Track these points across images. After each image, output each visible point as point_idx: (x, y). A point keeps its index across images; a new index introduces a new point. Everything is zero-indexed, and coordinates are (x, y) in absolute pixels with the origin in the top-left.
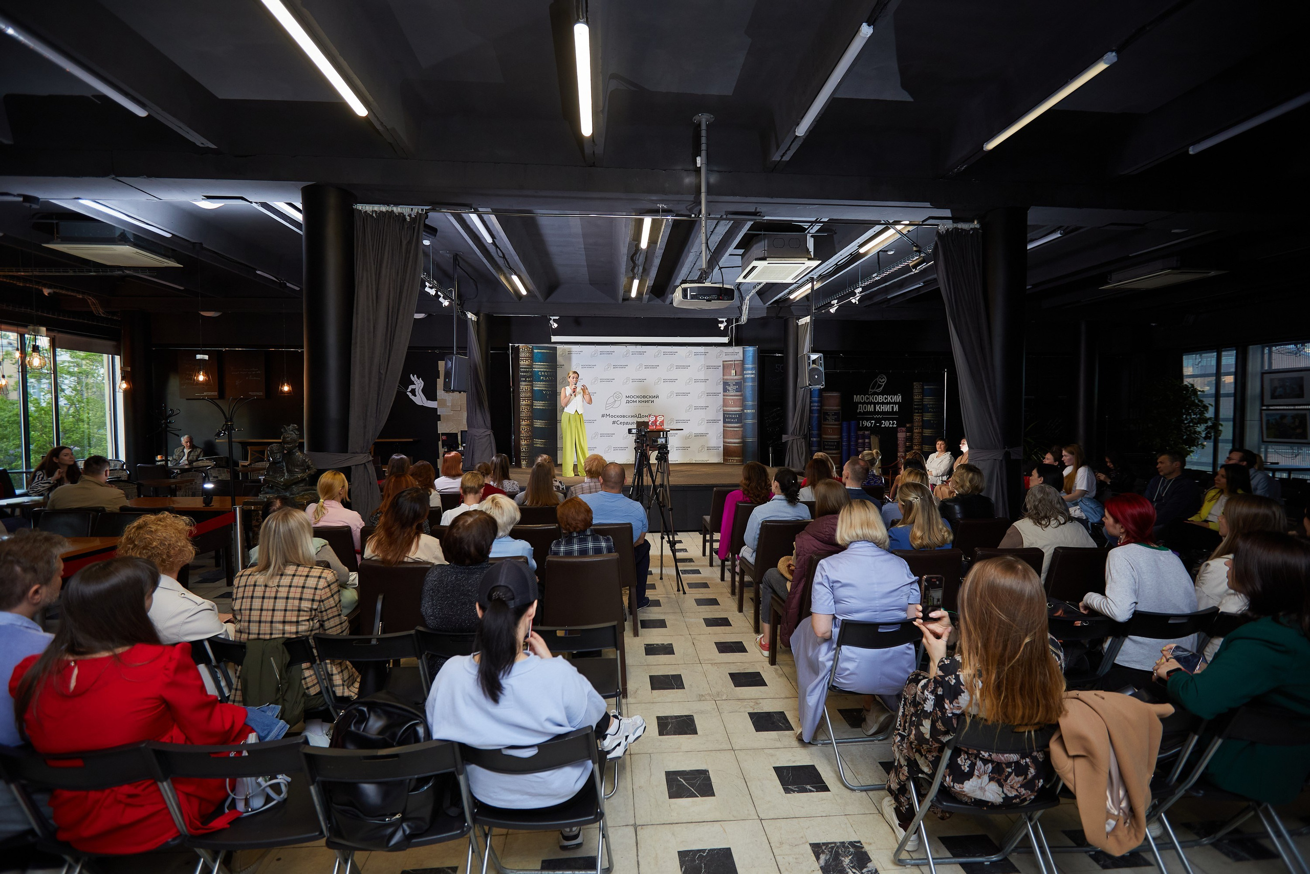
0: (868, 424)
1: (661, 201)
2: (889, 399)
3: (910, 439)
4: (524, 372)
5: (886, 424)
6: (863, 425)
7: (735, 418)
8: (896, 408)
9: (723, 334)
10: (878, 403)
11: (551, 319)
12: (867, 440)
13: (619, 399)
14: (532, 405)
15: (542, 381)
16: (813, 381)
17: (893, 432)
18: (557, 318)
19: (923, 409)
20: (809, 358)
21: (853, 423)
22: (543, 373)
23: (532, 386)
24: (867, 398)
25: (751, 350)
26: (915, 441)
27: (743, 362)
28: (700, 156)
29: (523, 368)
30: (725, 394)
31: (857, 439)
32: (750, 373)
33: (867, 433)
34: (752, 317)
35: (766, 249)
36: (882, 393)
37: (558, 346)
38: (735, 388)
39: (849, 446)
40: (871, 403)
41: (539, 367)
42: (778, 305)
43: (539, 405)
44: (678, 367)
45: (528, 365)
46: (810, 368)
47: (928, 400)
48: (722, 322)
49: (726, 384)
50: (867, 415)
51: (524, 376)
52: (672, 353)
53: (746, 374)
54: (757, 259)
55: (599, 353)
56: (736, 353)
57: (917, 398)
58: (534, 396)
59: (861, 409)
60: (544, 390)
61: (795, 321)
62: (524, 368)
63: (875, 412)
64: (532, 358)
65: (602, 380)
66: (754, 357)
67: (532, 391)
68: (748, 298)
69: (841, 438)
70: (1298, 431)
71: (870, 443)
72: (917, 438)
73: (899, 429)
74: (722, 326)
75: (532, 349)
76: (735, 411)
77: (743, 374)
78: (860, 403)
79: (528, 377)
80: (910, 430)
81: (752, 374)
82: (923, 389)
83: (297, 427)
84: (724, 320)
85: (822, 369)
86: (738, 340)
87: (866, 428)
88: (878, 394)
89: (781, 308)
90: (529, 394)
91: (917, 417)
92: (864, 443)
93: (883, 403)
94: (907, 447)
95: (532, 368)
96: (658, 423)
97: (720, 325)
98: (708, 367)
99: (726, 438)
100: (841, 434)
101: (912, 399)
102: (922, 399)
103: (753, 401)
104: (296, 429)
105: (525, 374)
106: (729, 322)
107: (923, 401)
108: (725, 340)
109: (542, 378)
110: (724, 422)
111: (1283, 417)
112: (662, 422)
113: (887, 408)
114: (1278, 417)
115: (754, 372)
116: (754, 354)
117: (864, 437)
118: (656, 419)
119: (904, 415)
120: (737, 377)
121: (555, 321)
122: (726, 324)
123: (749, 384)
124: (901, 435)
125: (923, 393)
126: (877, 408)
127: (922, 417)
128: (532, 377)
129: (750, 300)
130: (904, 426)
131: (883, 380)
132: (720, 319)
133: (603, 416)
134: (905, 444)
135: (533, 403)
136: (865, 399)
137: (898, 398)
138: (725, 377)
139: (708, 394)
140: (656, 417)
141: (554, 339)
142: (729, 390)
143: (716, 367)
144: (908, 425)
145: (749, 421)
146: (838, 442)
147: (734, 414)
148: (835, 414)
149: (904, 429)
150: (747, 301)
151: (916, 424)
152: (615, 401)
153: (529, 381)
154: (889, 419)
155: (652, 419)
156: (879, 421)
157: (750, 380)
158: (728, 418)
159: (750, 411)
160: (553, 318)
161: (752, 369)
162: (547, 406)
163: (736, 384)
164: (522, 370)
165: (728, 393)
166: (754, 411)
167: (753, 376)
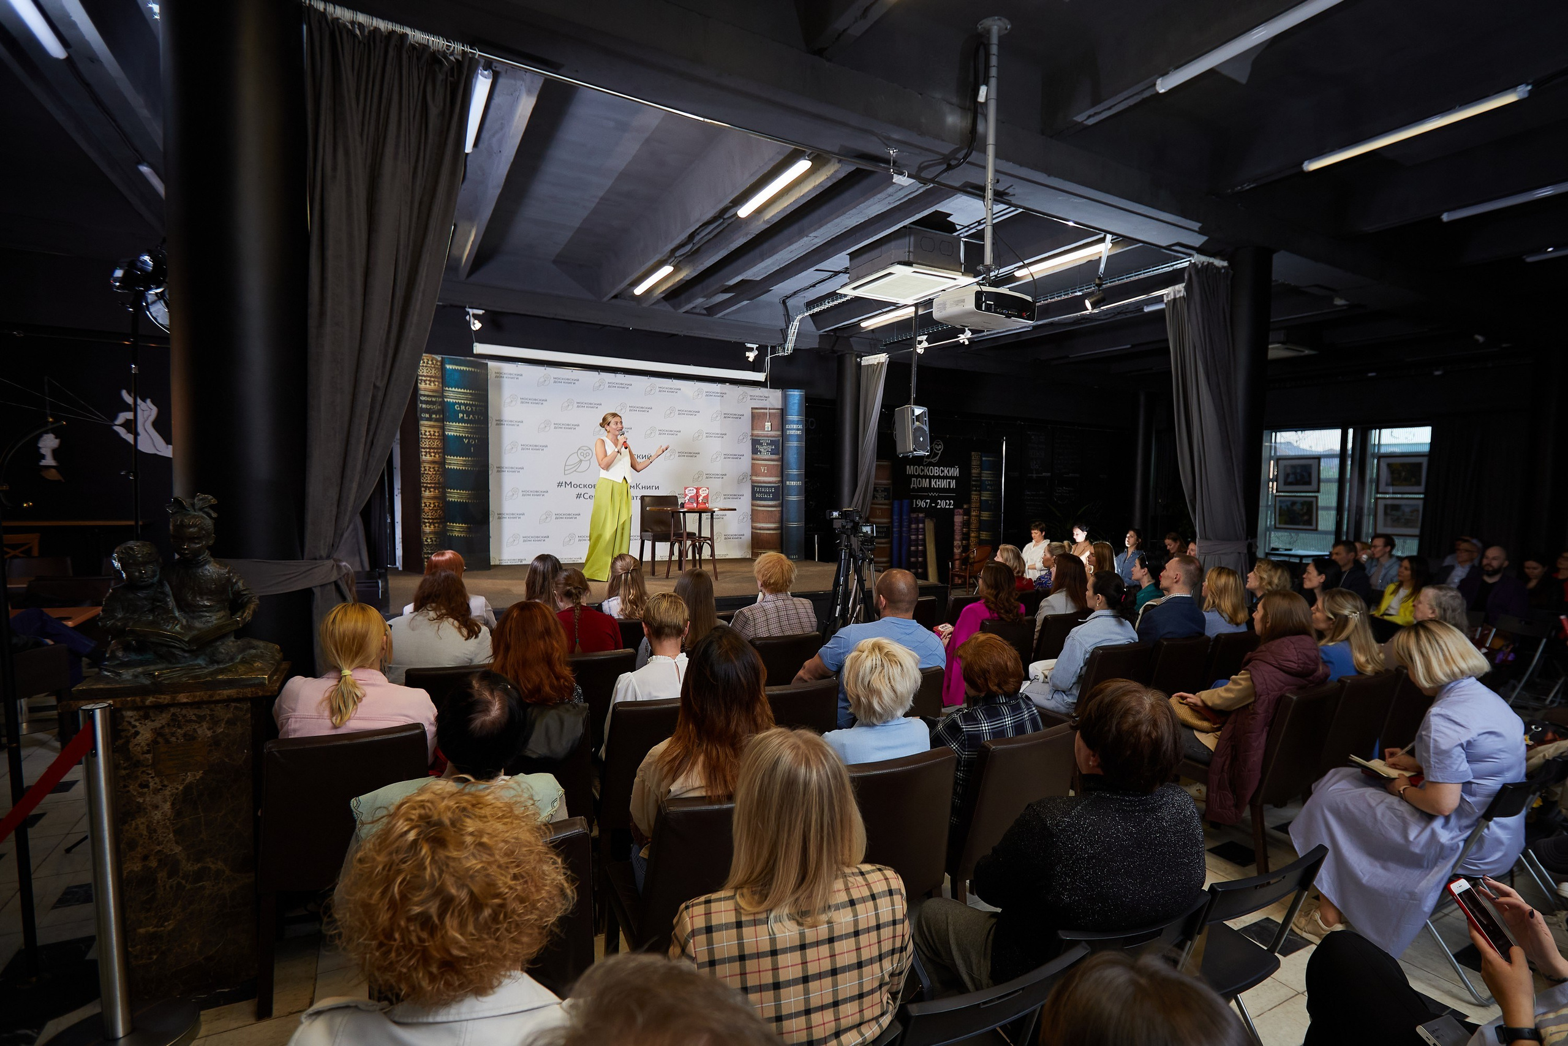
0: (922, 504)
2: (946, 471)
3: (966, 524)
4: (427, 402)
5: (942, 504)
6: (917, 505)
7: (769, 493)
8: (953, 484)
9: (756, 366)
10: (934, 477)
11: (468, 313)
12: (921, 526)
13: (587, 458)
14: (442, 463)
15: (462, 420)
16: (918, 446)
17: (949, 514)
18: (481, 312)
19: (981, 488)
20: (913, 411)
21: (906, 502)
22: (463, 407)
23: (443, 428)
24: (922, 470)
25: (796, 395)
26: (973, 526)
27: (783, 412)
28: (987, 85)
29: (424, 396)
30: (755, 456)
31: (910, 523)
32: (795, 429)
33: (921, 515)
34: (798, 347)
35: (911, 249)
36: (938, 464)
37: (491, 364)
38: (770, 448)
39: (900, 532)
40: (926, 477)
41: (455, 395)
42: (835, 333)
43: (455, 462)
44: (681, 413)
45: (433, 391)
46: (915, 426)
47: (986, 475)
48: (751, 350)
49: (755, 443)
50: (923, 493)
51: (427, 411)
52: (672, 391)
53: (788, 429)
55: (552, 380)
56: (772, 398)
57: (975, 471)
58: (447, 445)
59: (915, 484)
60: (465, 437)
61: (854, 358)
62: (428, 396)
63: (931, 489)
64: (444, 379)
65: (558, 426)
66: (799, 405)
67: (444, 438)
68: (799, 317)
69: (892, 522)
70: (1306, 518)
71: (924, 529)
72: (974, 521)
73: (956, 511)
74: (751, 356)
75: (443, 363)
76: (770, 483)
77: (783, 430)
78: (914, 476)
79: (436, 413)
80: (967, 513)
81: (798, 429)
82: (981, 460)
83: (214, 501)
84: (755, 346)
85: (926, 428)
86: (774, 382)
87: (920, 510)
88: (934, 465)
89: (838, 338)
90: (436, 443)
91: (974, 497)
92: (917, 529)
93: (939, 477)
94: (963, 534)
95: (443, 397)
96: (700, 499)
97: (748, 354)
98: (726, 416)
99: (756, 522)
100: (891, 517)
101: (970, 473)
102: (980, 474)
103: (799, 468)
104: (212, 507)
105: (428, 407)
106: (762, 350)
107: (981, 477)
108: (761, 377)
109: (461, 415)
110: (754, 498)
111: (1294, 503)
112: (706, 497)
113: (943, 484)
114: (1289, 504)
115: (800, 427)
116: (800, 400)
117: (918, 521)
118: (697, 492)
119: (961, 494)
120: (773, 433)
121: (476, 317)
122: (757, 352)
123: (793, 444)
124: (958, 519)
125: (981, 466)
126: (933, 483)
127: (980, 495)
128: (444, 413)
129: (801, 321)
130: (961, 508)
131: (940, 447)
132: (749, 345)
133: (560, 484)
134: (962, 530)
135: (444, 458)
136: (919, 470)
137: (955, 472)
138: (756, 432)
139: (727, 456)
140: (698, 489)
141: (479, 348)
142: (760, 452)
143: (739, 417)
144: (965, 506)
145: (793, 498)
146: (888, 528)
147: (769, 487)
148: (888, 491)
149: (961, 511)
150: (796, 323)
151: (973, 505)
153: (436, 420)
154: (945, 498)
155: (691, 492)
156: (934, 500)
157: (795, 439)
158: (760, 492)
159: (793, 483)
160: (471, 311)
161: (798, 423)
162: (472, 466)
163: (772, 443)
164: (423, 398)
165: (758, 456)
166: (800, 483)
167: (799, 432)
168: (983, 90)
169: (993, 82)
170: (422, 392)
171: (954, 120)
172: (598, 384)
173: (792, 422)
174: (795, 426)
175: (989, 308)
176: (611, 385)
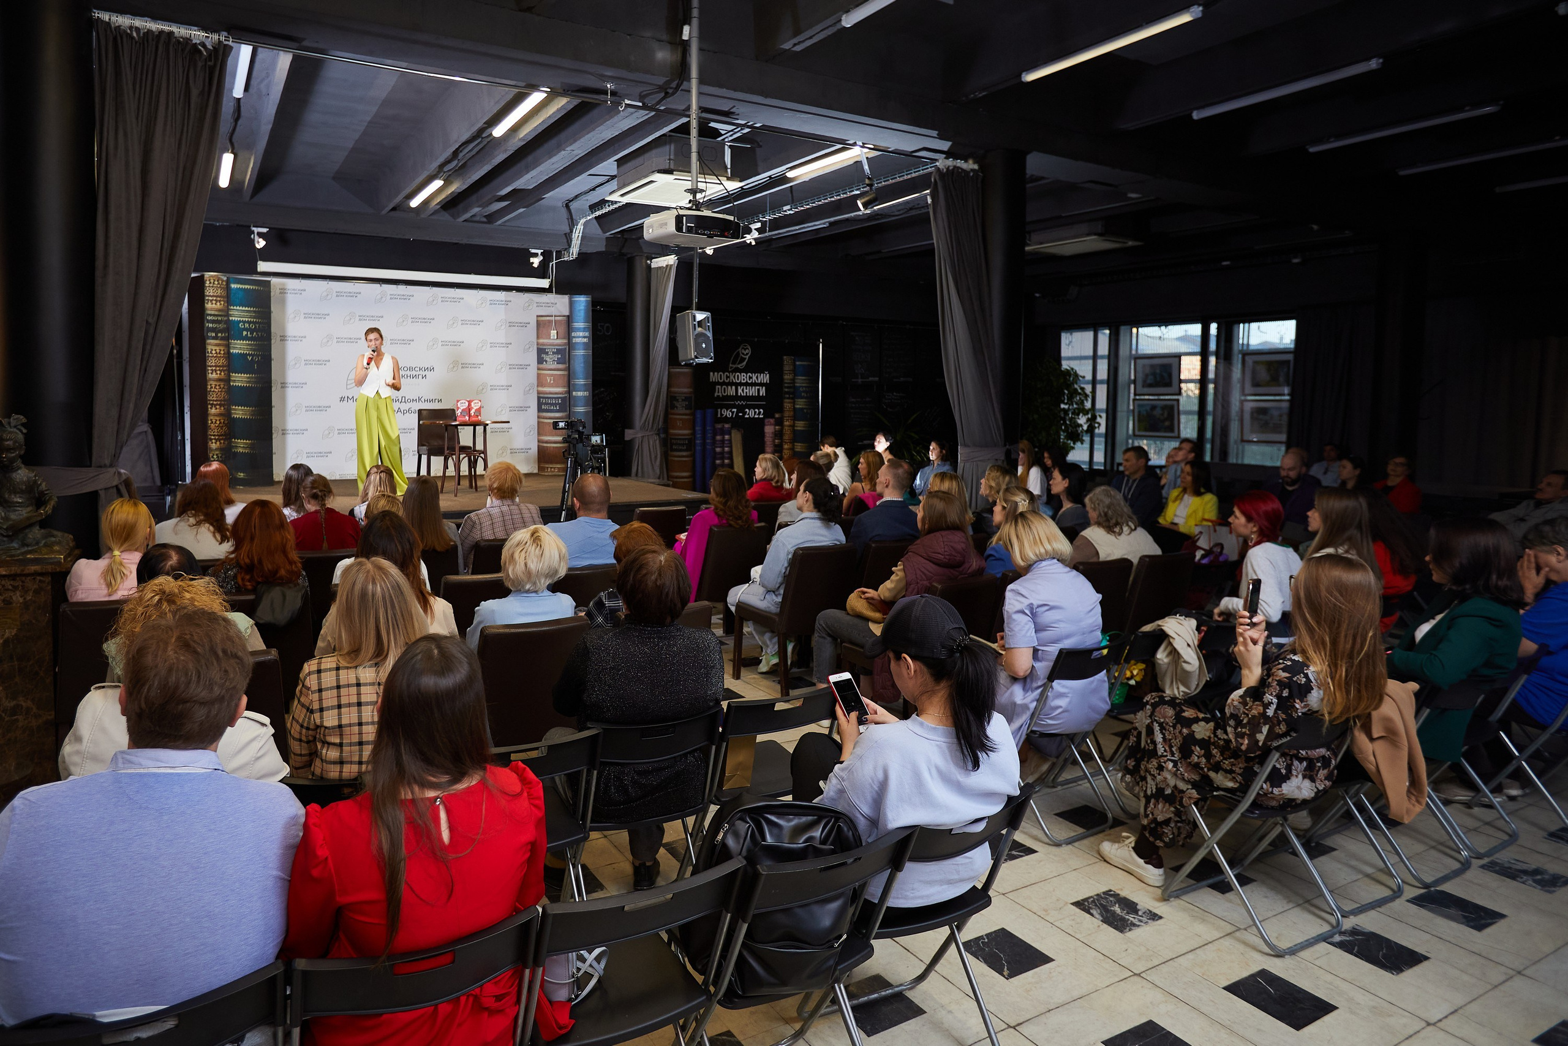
0: (728, 413)
1: (612, 79)
2: (754, 378)
3: (779, 435)
4: (213, 322)
5: (750, 413)
6: (722, 415)
7: (555, 404)
8: (763, 392)
9: (541, 273)
10: (741, 384)
11: (253, 232)
12: (727, 437)
14: (228, 380)
15: (246, 338)
16: (701, 353)
17: (759, 424)
18: (265, 230)
19: (794, 394)
20: (694, 317)
21: (709, 411)
22: (247, 325)
23: (228, 346)
24: (728, 377)
25: (582, 301)
26: (786, 437)
27: (569, 319)
28: (690, 24)
29: (211, 315)
30: (541, 366)
31: (715, 434)
32: (581, 336)
33: (727, 426)
34: (584, 250)
35: (672, 157)
36: (746, 370)
37: (274, 281)
38: (556, 357)
39: (704, 444)
40: (732, 384)
41: (239, 314)
42: (623, 235)
43: (240, 379)
44: (464, 322)
45: (219, 310)
46: (696, 332)
47: (801, 381)
48: (536, 255)
49: (541, 352)
50: (728, 401)
51: (213, 330)
52: (454, 300)
53: (574, 337)
54: (660, 171)
55: (335, 294)
56: (559, 304)
57: (787, 377)
58: (232, 363)
59: (719, 392)
60: (249, 354)
61: (644, 260)
62: (214, 315)
63: (737, 397)
64: (229, 298)
65: (340, 340)
66: (586, 311)
67: (229, 355)
68: (583, 221)
69: (694, 434)
71: (730, 440)
72: (787, 431)
73: (766, 420)
74: (536, 262)
75: (228, 282)
76: (556, 393)
77: (569, 337)
78: (718, 383)
79: (221, 331)
80: (779, 422)
81: (584, 337)
82: (795, 365)
83: (24, 420)
84: (539, 252)
85: (710, 334)
86: (561, 287)
87: (726, 420)
88: (741, 371)
89: (626, 239)
90: (222, 361)
91: (787, 405)
92: (723, 441)
93: (747, 384)
94: (775, 446)
95: (228, 315)
96: (471, 411)
97: (532, 260)
98: (511, 325)
99: (543, 435)
100: (694, 428)
101: (782, 379)
102: (793, 380)
103: (586, 378)
104: (23, 425)
105: (215, 326)
106: (547, 255)
107: (794, 383)
108: (544, 283)
109: (245, 333)
110: (540, 410)
111: (1154, 407)
112: (477, 411)
113: (752, 391)
114: (1149, 407)
115: (587, 334)
116: (587, 306)
117: (723, 432)
118: (469, 405)
119: (772, 402)
120: (559, 341)
121: (260, 235)
122: (541, 258)
123: (580, 353)
124: (769, 430)
125: (795, 372)
126: (740, 391)
127: (794, 403)
128: (229, 331)
129: (585, 224)
130: (772, 417)
131: (747, 351)
132: (533, 251)
133: (342, 399)
134: (774, 441)
135: (229, 376)
136: (724, 378)
137: (765, 378)
138: (541, 341)
139: (512, 367)
140: (470, 402)
141: (263, 266)
142: (546, 361)
143: (525, 325)
144: (777, 416)
145: (580, 409)
146: (690, 440)
147: (555, 398)
148: (686, 399)
149: (772, 421)
150: (580, 227)
151: (786, 414)
153: (222, 339)
154: (754, 407)
155: (463, 405)
156: (741, 409)
157: (581, 347)
158: (546, 404)
159: (580, 394)
160: (256, 230)
161: (584, 330)
162: (255, 382)
163: (558, 352)
164: (209, 318)
165: (544, 365)
166: (586, 394)
167: (585, 340)
168: (686, 30)
169: (695, 22)
170: (209, 312)
171: (663, 55)
172: (379, 297)
173: (579, 330)
174: (581, 334)
175: (689, 230)
176: (393, 297)
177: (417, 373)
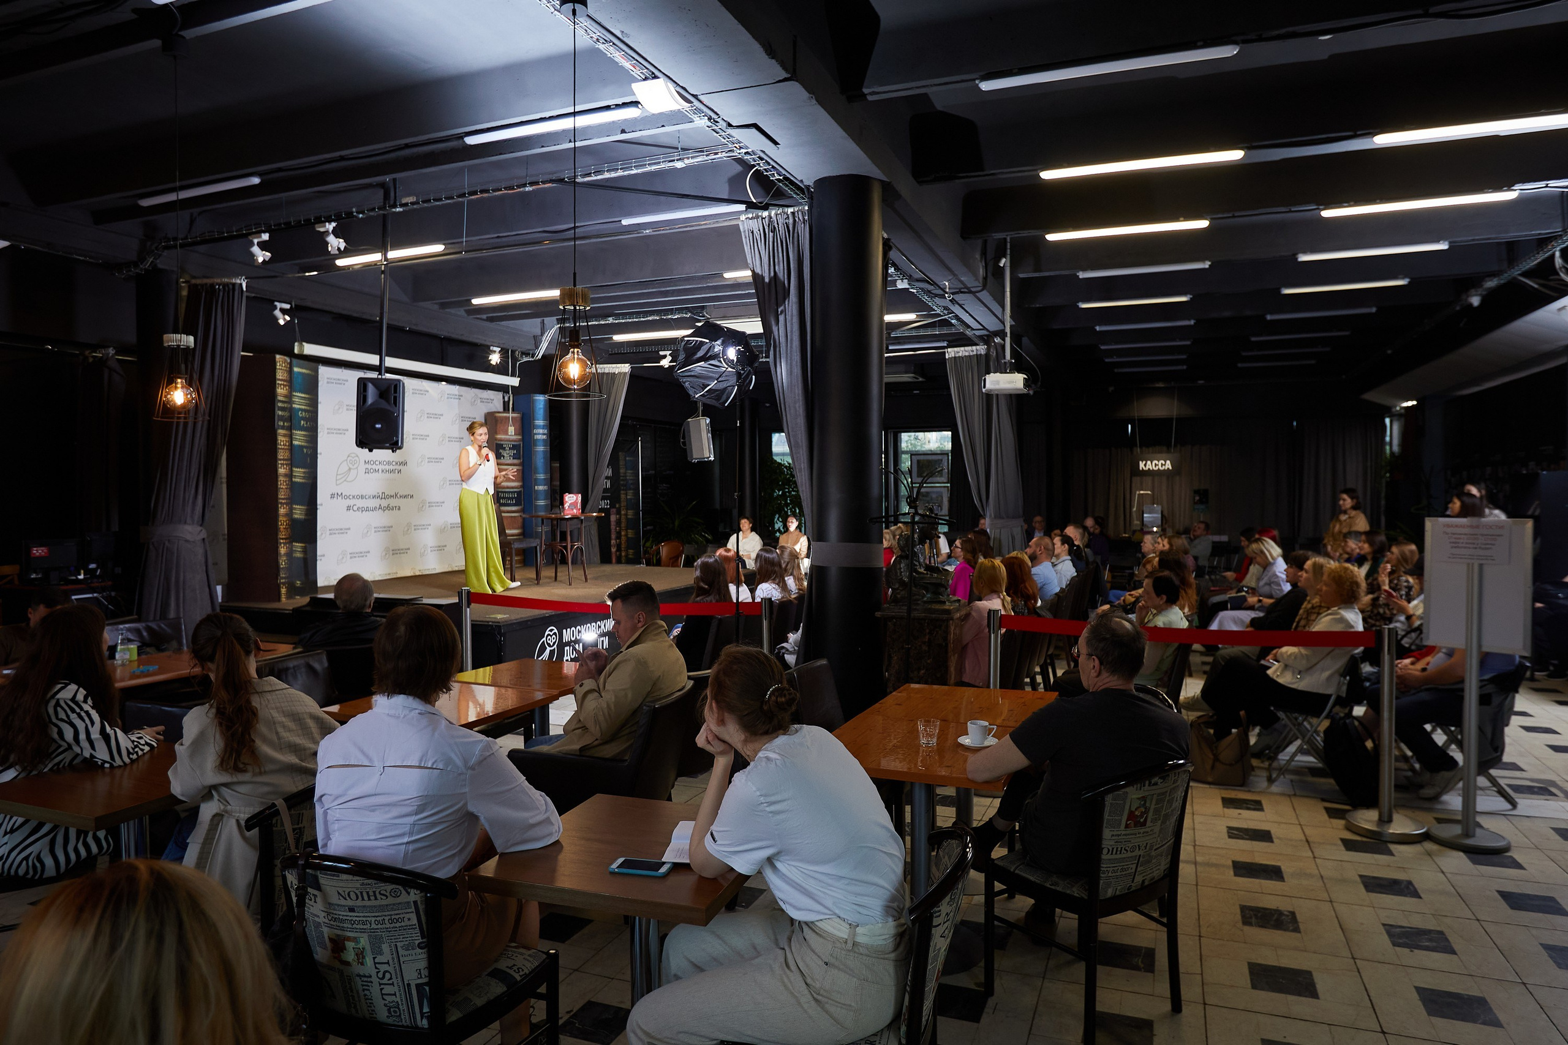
3: (619, 522)
4: (281, 409)
7: (512, 499)
8: (609, 484)
9: (501, 370)
11: (276, 308)
13: (355, 466)
14: (291, 476)
15: (303, 428)
17: (609, 513)
18: (287, 306)
19: (626, 487)
22: (303, 414)
23: (291, 437)
25: (540, 400)
26: (623, 525)
29: (280, 401)
30: (500, 461)
32: (540, 433)
37: (318, 366)
38: (512, 452)
41: (298, 401)
43: (298, 475)
44: (429, 416)
45: (286, 396)
47: (629, 476)
48: (495, 352)
51: (281, 418)
53: (536, 434)
57: (622, 471)
58: (294, 456)
60: (304, 447)
62: (282, 402)
64: (291, 382)
66: (545, 411)
67: (292, 448)
72: (623, 519)
73: (611, 510)
74: (494, 359)
75: (291, 365)
76: (512, 488)
77: (527, 434)
79: (287, 420)
80: (618, 512)
81: (544, 434)
82: (625, 460)
84: (497, 349)
90: (288, 454)
91: (622, 496)
94: (618, 532)
95: (291, 402)
97: (490, 356)
101: (620, 473)
102: (625, 473)
103: (545, 473)
105: (283, 413)
107: (626, 476)
109: (302, 423)
115: (546, 431)
116: (544, 405)
119: (614, 493)
120: (517, 438)
122: (500, 356)
123: (539, 449)
124: (615, 518)
125: (626, 465)
127: (626, 495)
128: (292, 420)
132: (490, 348)
133: (332, 496)
134: (617, 528)
135: (292, 471)
137: (611, 471)
142: (504, 457)
144: (617, 506)
145: (542, 503)
147: (512, 492)
149: (616, 509)
150: (553, 331)
151: (622, 504)
152: (350, 469)
153: (288, 428)
154: (605, 498)
157: (541, 443)
158: (504, 498)
159: (541, 488)
161: (543, 427)
162: (304, 478)
163: (514, 447)
164: (280, 404)
165: (502, 461)
166: (546, 488)
167: (544, 437)
170: (280, 398)
173: (538, 427)
174: (541, 431)
177: (394, 468)
